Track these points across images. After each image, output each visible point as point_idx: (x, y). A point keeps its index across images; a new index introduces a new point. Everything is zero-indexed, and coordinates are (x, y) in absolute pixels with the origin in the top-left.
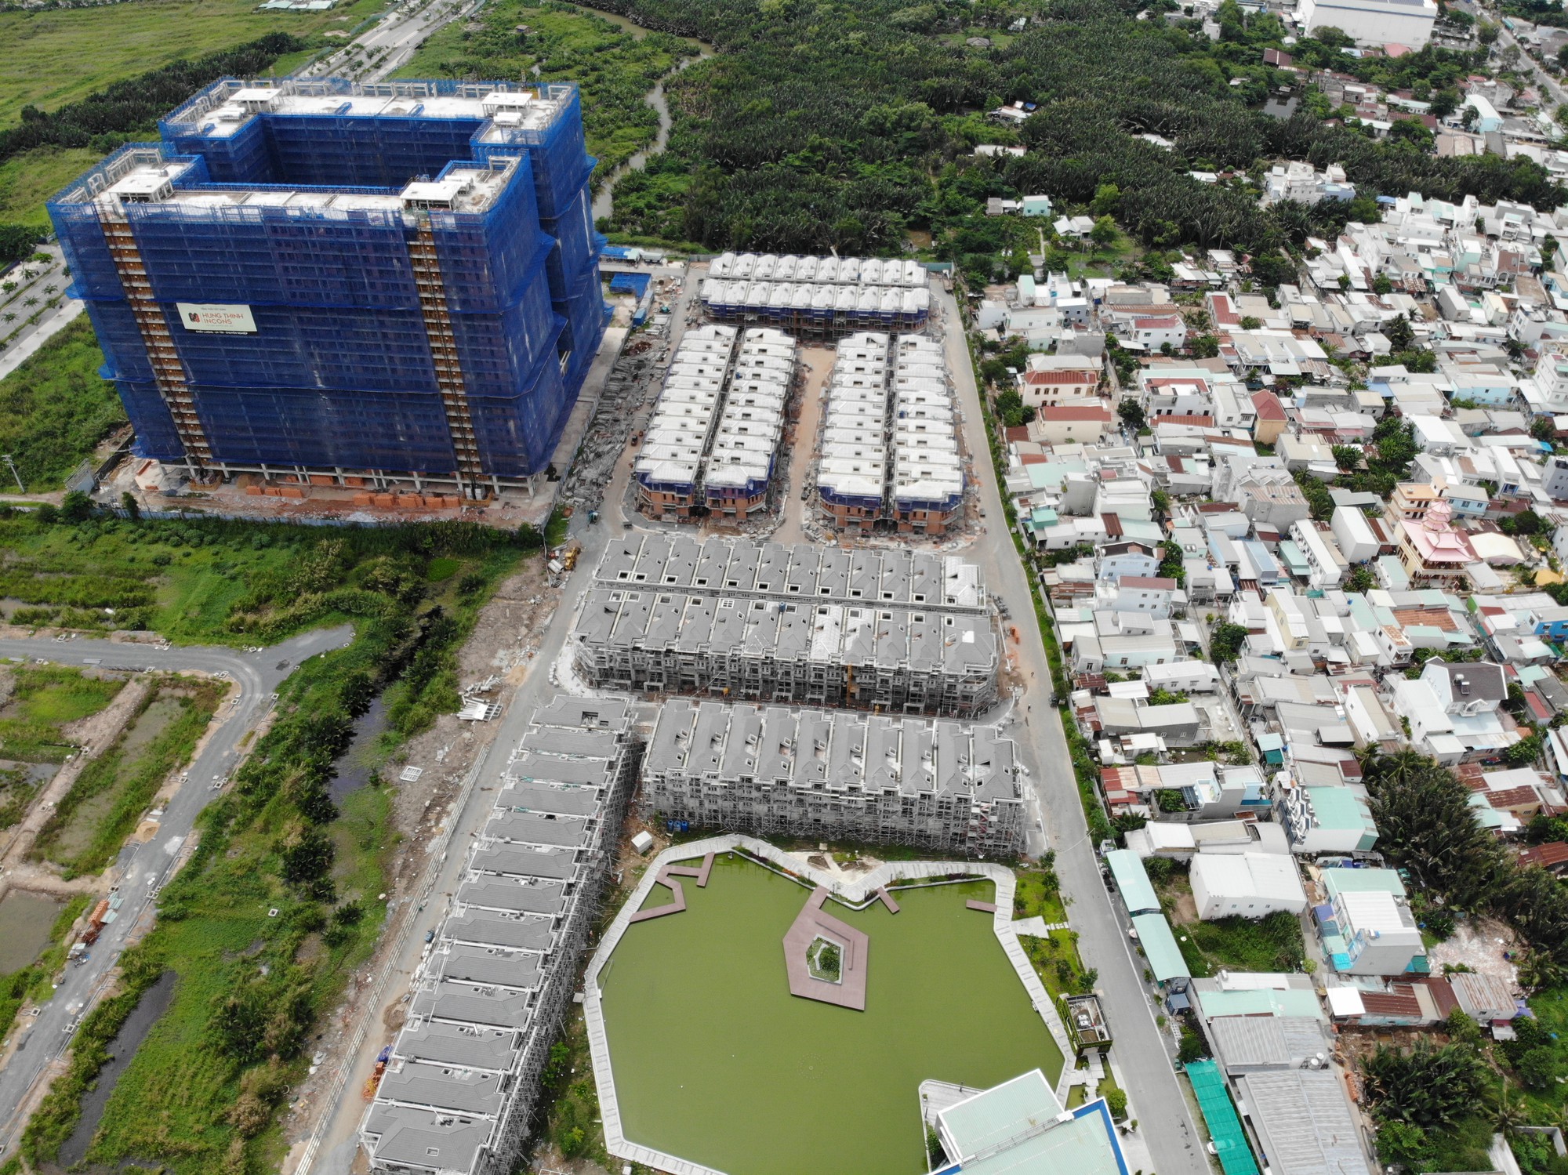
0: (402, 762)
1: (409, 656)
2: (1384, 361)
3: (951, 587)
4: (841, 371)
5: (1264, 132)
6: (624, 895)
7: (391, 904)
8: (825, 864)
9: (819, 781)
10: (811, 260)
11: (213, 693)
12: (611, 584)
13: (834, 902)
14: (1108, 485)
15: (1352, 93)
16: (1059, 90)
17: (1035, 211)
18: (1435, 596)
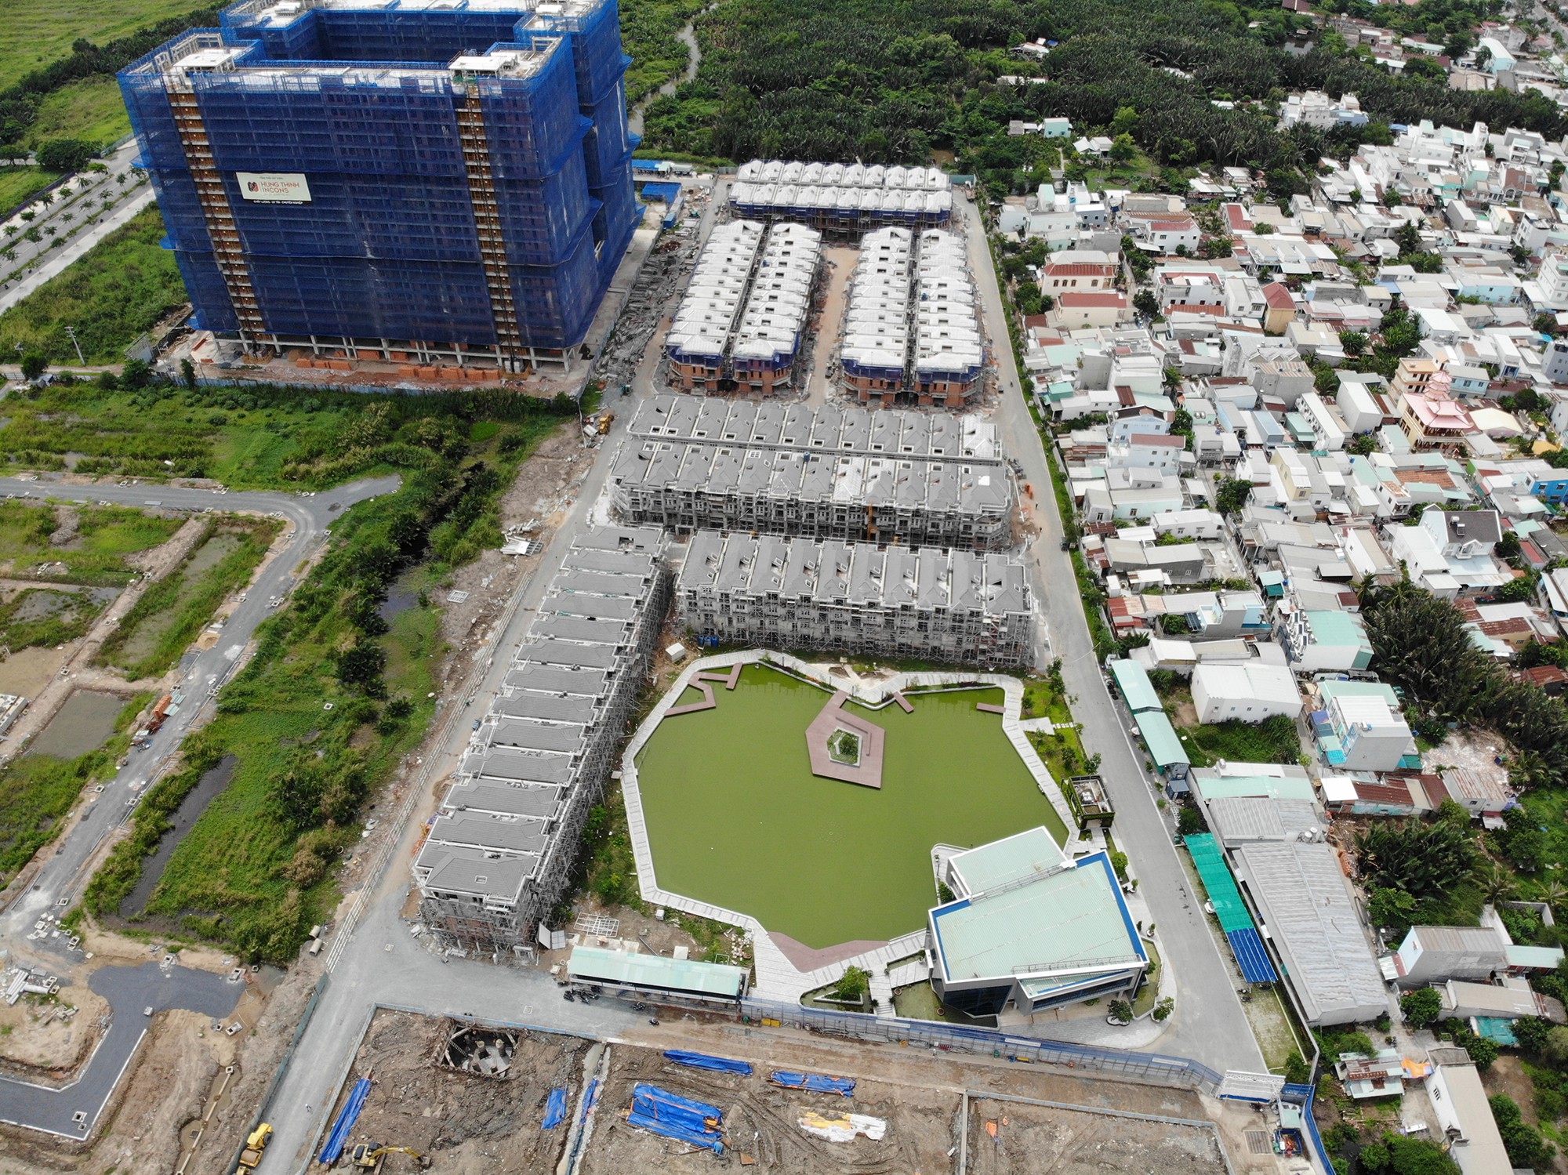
0: (449, 587)
1: (455, 501)
2: (1391, 262)
3: (968, 442)
4: (865, 260)
5: (1280, 65)
6: (659, 695)
7: (441, 701)
8: (845, 673)
9: (840, 597)
10: (836, 167)
11: (270, 529)
12: (644, 438)
13: (852, 703)
14: (1122, 360)
15: (1368, 36)
16: (1081, 27)
17: (1056, 133)
18: (1435, 459)
